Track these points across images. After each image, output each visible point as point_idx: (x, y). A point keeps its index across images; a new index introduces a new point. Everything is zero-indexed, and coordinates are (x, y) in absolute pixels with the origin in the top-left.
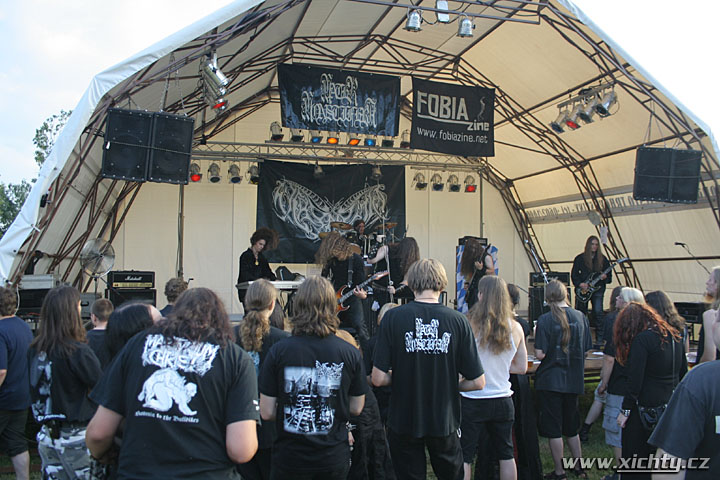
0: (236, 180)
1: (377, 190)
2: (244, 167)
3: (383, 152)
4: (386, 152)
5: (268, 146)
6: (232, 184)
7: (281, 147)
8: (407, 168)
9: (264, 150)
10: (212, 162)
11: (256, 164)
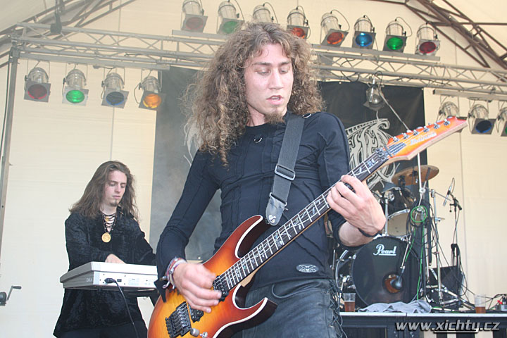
0: (115, 99)
1: (375, 129)
2: (132, 80)
3: (384, 60)
4: (389, 61)
5: (177, 40)
6: (109, 109)
7: (203, 43)
8: (427, 92)
9: (170, 47)
10: (71, 67)
11: (155, 74)
